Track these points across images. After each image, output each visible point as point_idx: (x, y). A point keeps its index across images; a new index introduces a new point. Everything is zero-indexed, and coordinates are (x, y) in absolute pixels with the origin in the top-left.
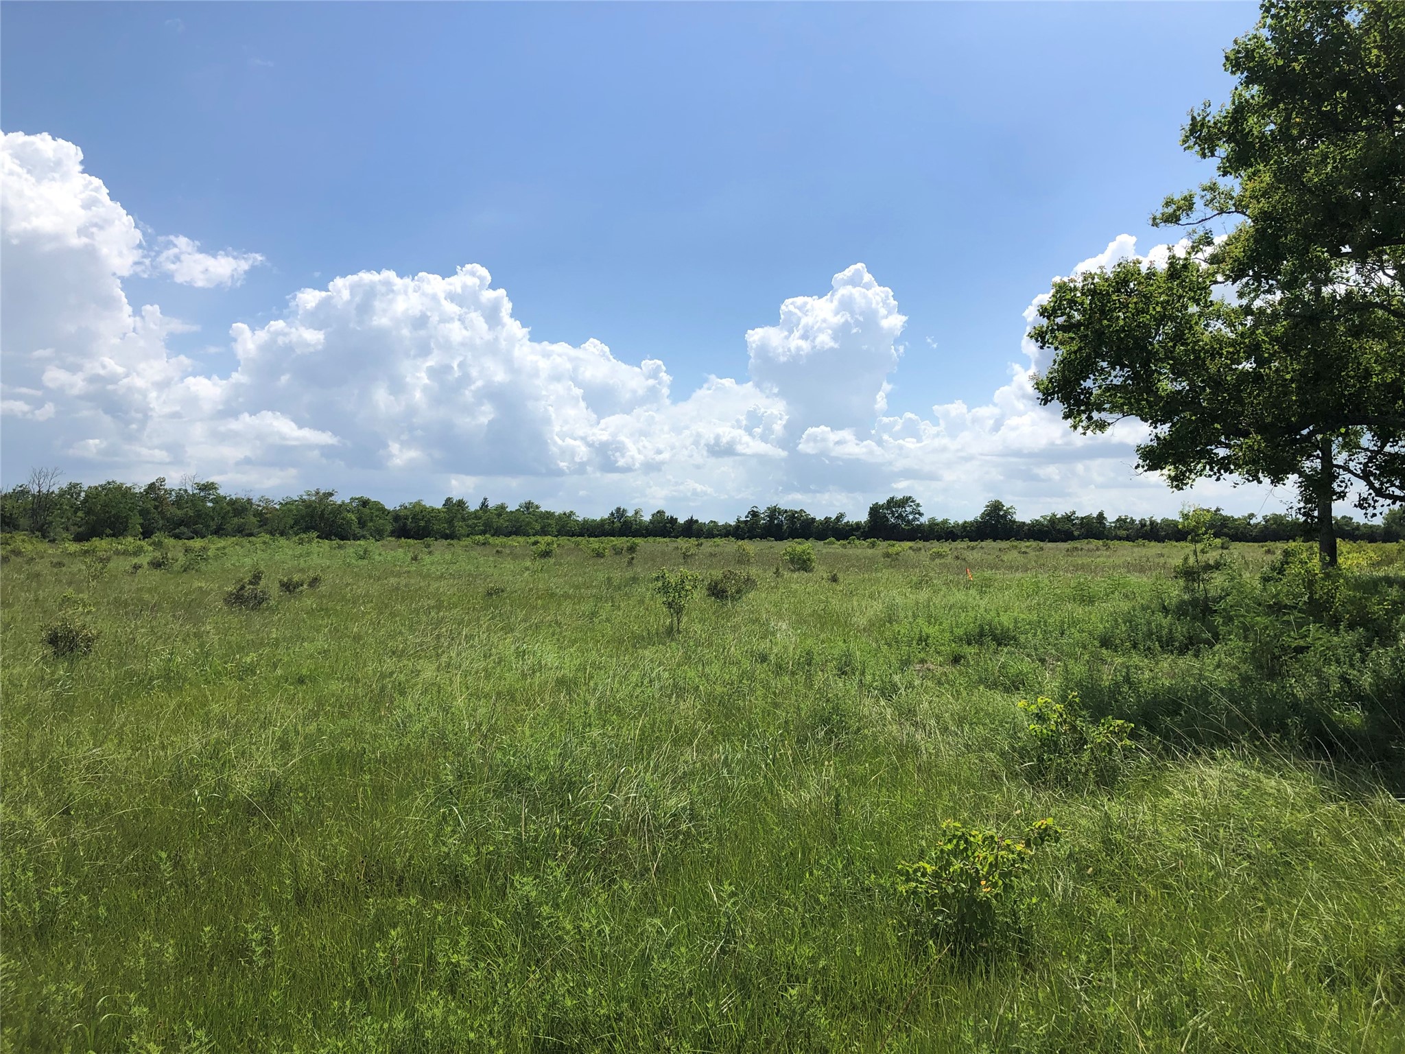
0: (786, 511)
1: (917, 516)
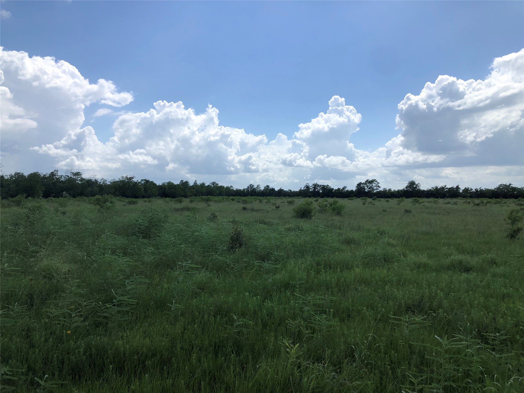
0: (321, 186)
1: (378, 187)
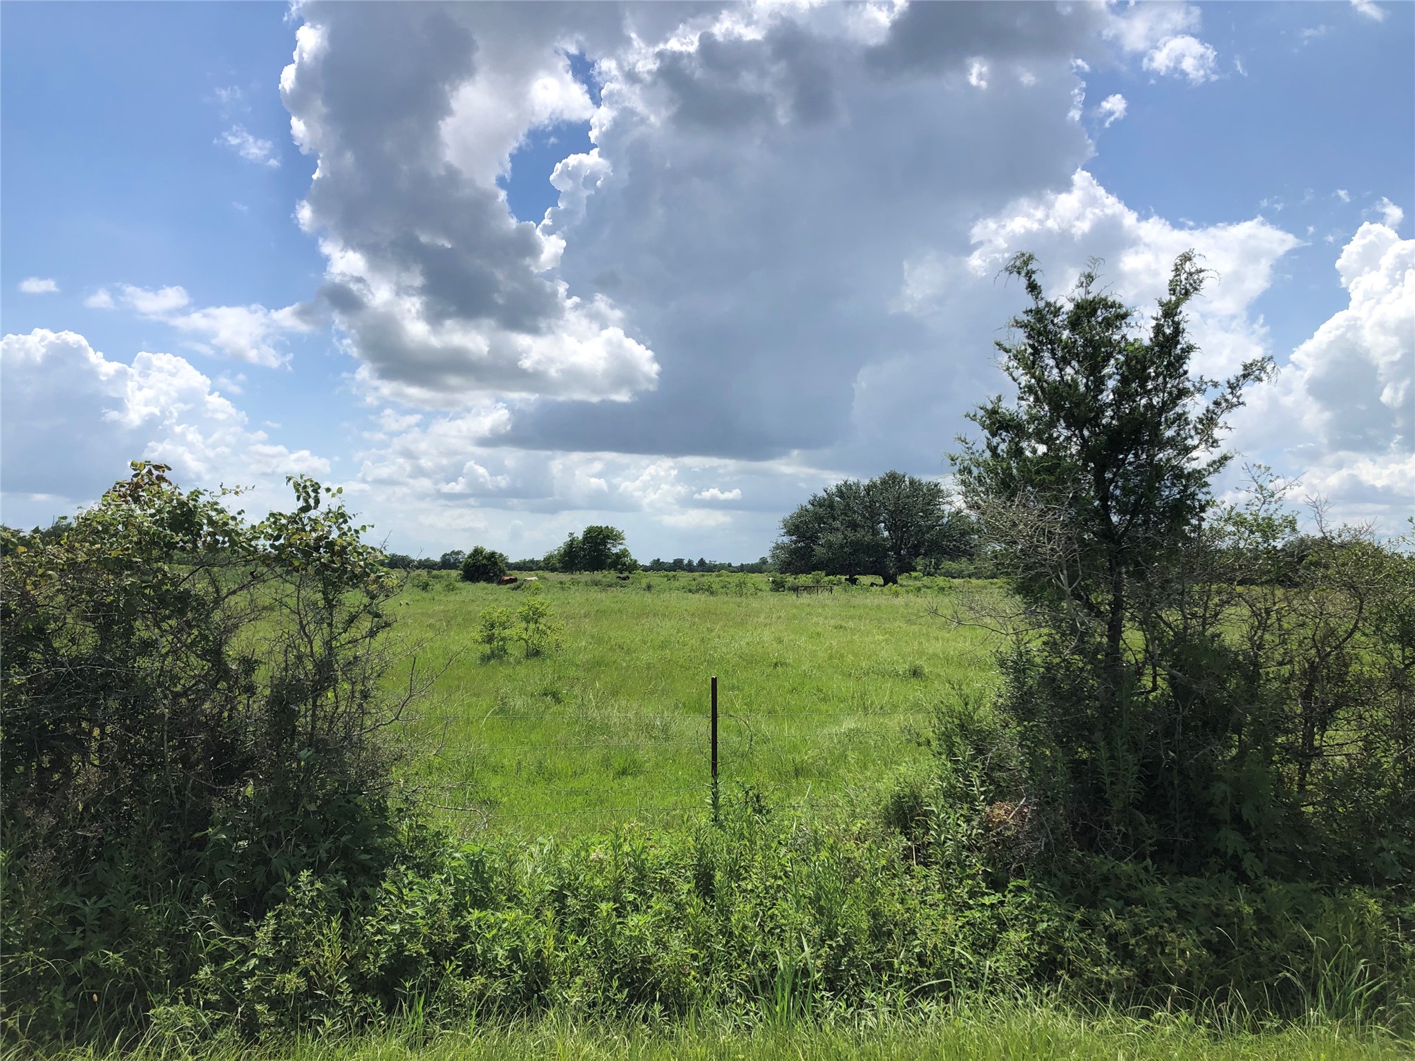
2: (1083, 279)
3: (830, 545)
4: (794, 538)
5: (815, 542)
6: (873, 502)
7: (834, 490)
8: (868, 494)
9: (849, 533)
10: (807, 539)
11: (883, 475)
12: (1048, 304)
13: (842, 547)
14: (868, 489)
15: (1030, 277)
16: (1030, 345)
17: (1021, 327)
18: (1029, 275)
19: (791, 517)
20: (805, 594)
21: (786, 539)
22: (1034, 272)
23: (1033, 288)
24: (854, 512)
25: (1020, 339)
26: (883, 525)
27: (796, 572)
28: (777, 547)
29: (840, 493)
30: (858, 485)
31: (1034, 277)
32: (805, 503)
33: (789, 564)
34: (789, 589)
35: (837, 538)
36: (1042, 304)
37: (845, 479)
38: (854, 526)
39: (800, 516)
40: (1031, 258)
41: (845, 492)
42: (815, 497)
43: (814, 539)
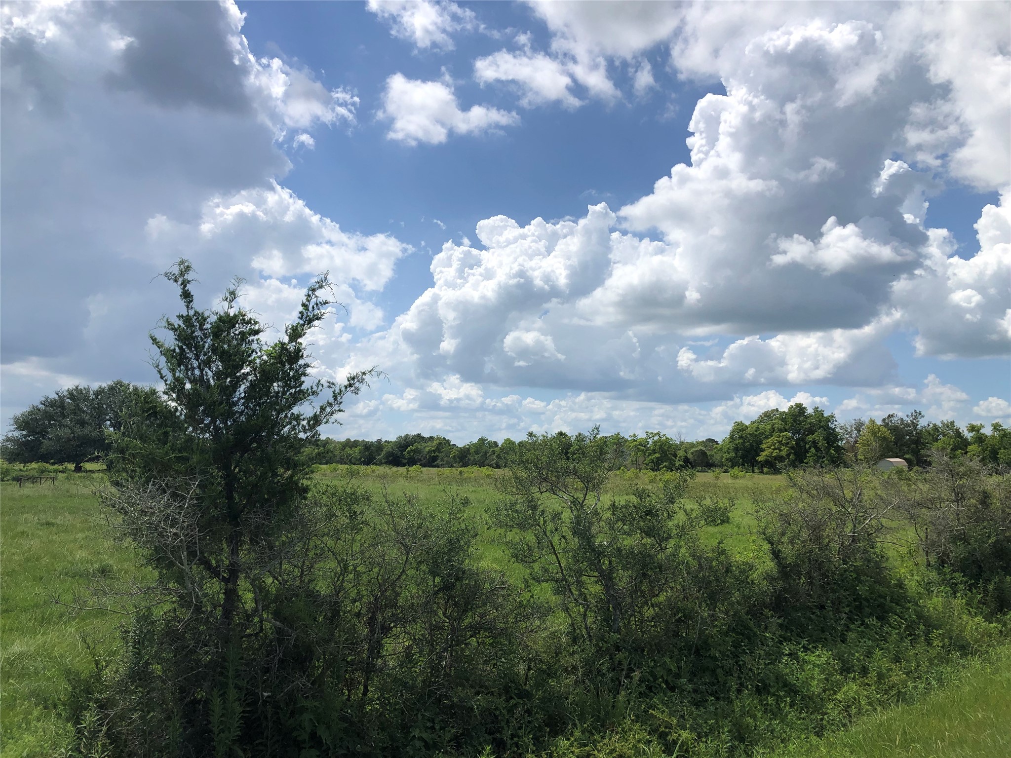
2: (228, 295)
3: (58, 439)
4: (24, 433)
5: (44, 437)
6: (100, 405)
7: (66, 393)
8: (97, 398)
9: (78, 430)
10: (37, 433)
11: (110, 383)
12: (196, 313)
13: (69, 440)
14: (97, 393)
15: (185, 286)
16: (178, 346)
17: (172, 329)
18: (184, 284)
19: (22, 415)
20: (29, 485)
21: (17, 434)
22: (189, 282)
23: (187, 296)
24: (84, 412)
25: (170, 340)
26: (108, 423)
27: (25, 461)
28: (8, 440)
29: (71, 395)
30: (88, 390)
31: (189, 287)
32: (37, 403)
33: (18, 455)
34: (14, 479)
35: (65, 433)
36: (191, 313)
37: (77, 384)
38: (82, 423)
39: (31, 413)
40: (188, 268)
41: (76, 395)
42: (47, 399)
43: (43, 433)
